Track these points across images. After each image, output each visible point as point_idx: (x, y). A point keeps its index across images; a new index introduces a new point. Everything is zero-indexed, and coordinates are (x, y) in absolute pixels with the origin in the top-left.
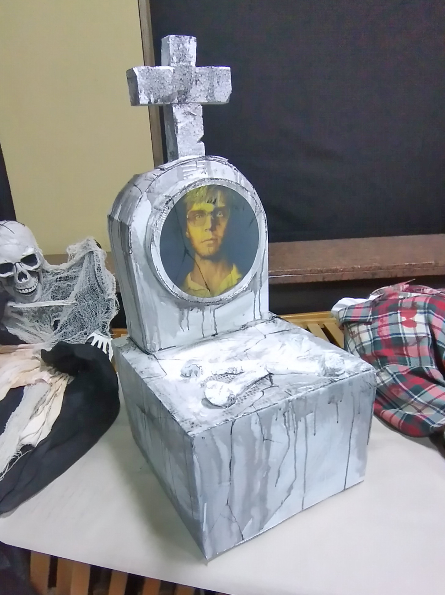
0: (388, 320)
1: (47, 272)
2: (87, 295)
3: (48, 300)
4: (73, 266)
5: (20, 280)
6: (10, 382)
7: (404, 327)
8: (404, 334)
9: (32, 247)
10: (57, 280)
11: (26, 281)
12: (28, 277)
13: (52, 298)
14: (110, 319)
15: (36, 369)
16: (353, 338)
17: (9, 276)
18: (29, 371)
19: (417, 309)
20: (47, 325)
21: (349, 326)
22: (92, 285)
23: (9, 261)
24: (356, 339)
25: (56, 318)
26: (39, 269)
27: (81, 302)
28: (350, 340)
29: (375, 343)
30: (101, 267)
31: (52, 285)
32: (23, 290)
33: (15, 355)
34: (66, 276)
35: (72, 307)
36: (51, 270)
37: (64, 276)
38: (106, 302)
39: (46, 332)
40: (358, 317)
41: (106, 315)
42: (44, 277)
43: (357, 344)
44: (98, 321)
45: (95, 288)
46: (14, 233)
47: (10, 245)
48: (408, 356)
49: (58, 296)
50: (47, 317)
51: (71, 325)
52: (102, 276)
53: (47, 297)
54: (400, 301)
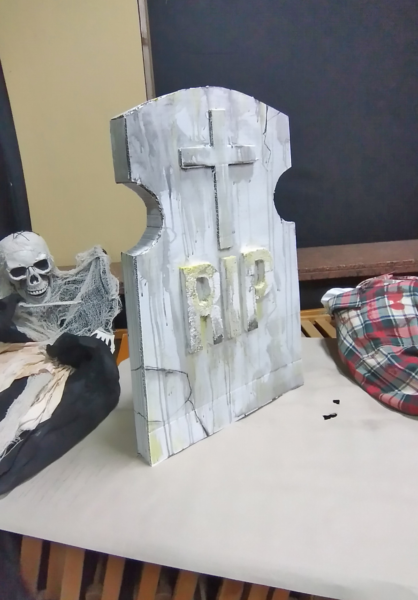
0: (377, 304)
1: (57, 277)
2: (93, 296)
3: (57, 301)
4: (80, 271)
5: (33, 283)
6: (15, 374)
7: (393, 310)
8: (393, 316)
9: (45, 254)
10: (65, 283)
11: (37, 283)
12: (39, 280)
13: (60, 299)
14: (113, 317)
15: (40, 362)
16: (344, 324)
17: (23, 279)
18: (34, 364)
19: (403, 293)
20: (54, 324)
21: (339, 314)
22: (98, 287)
23: (23, 265)
24: (348, 325)
25: (62, 317)
26: (50, 273)
27: (87, 301)
28: (341, 327)
29: (366, 327)
30: (106, 270)
31: (61, 288)
32: (34, 292)
33: (22, 352)
34: (74, 279)
35: (78, 306)
36: (61, 275)
37: (72, 280)
38: (110, 302)
39: (53, 331)
40: (347, 304)
41: (109, 313)
42: (54, 282)
43: (349, 330)
44: (101, 319)
45: (100, 289)
46: (29, 241)
47: (25, 251)
48: (400, 337)
49: (66, 297)
50: (55, 317)
51: (76, 323)
52: (107, 279)
53: (56, 299)
54: (386, 287)
